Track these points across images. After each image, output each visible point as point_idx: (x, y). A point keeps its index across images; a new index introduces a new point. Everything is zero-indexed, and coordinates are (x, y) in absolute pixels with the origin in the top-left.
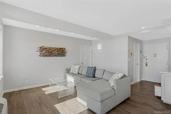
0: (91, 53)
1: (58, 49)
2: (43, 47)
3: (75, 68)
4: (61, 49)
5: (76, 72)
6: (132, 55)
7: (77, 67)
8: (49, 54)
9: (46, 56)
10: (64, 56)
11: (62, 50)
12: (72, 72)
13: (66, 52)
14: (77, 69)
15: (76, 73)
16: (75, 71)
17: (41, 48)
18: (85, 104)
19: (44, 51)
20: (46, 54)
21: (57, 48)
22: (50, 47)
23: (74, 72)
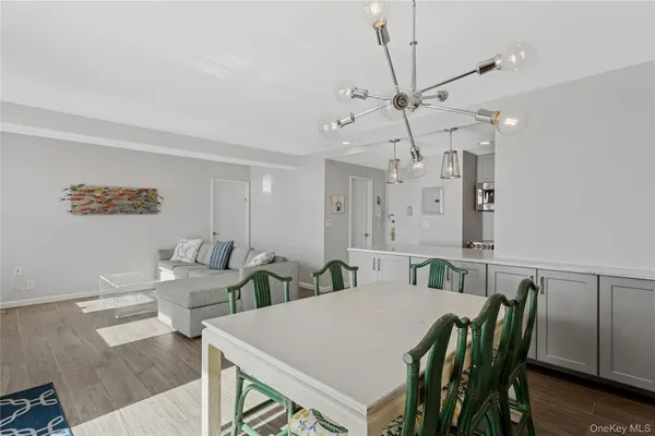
0: (247, 203)
1: (130, 191)
2: (81, 186)
3: (186, 246)
4: (140, 191)
5: (189, 257)
6: (339, 209)
7: (195, 243)
8: (101, 205)
9: (93, 211)
10: (156, 212)
11: (144, 194)
12: (178, 259)
13: (160, 200)
14: (193, 250)
15: (188, 261)
16: (185, 257)
17: (74, 189)
18: (168, 321)
19: (88, 198)
20: (92, 206)
21: (127, 190)
22: (106, 186)
23: (182, 258)
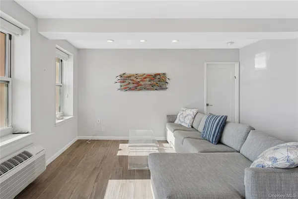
0: (237, 80)
1: (150, 75)
2: (124, 74)
3: (184, 115)
4: (156, 75)
5: (187, 123)
7: (191, 113)
8: (134, 85)
9: (130, 89)
10: (164, 89)
12: (179, 123)
13: (168, 81)
14: (190, 117)
15: (187, 126)
16: (184, 122)
17: (121, 76)
19: (127, 81)
20: (131, 86)
21: (148, 75)
22: (137, 73)
23: (182, 122)
